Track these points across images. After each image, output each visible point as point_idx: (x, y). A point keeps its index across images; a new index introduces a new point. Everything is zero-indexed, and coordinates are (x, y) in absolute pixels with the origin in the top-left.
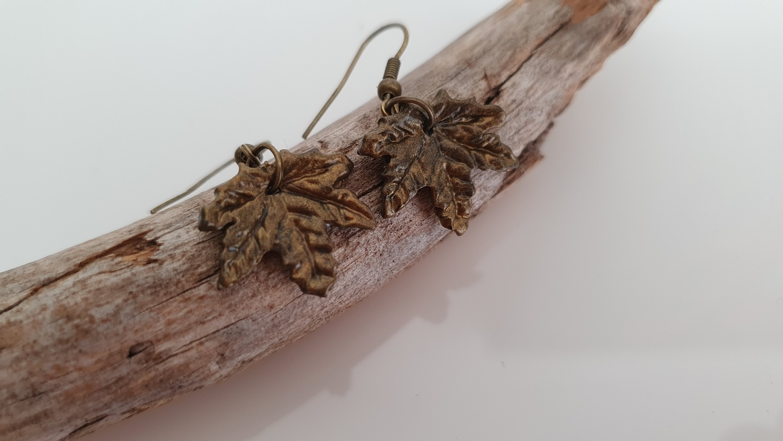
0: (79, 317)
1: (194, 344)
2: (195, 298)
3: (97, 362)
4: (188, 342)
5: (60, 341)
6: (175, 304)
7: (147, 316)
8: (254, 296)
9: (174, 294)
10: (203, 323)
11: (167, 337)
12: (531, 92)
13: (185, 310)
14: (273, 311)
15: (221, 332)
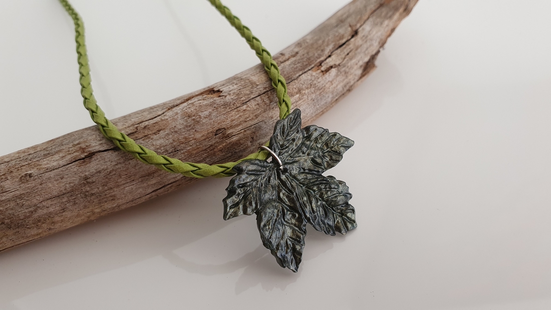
0: (194, 116)
1: (242, 131)
2: (242, 111)
3: (202, 136)
4: (240, 130)
5: (187, 126)
6: (234, 113)
7: (223, 117)
8: (264, 112)
9: (233, 109)
10: (246, 122)
11: (231, 127)
12: (371, 32)
13: (238, 116)
14: (273, 120)
15: (253, 126)
